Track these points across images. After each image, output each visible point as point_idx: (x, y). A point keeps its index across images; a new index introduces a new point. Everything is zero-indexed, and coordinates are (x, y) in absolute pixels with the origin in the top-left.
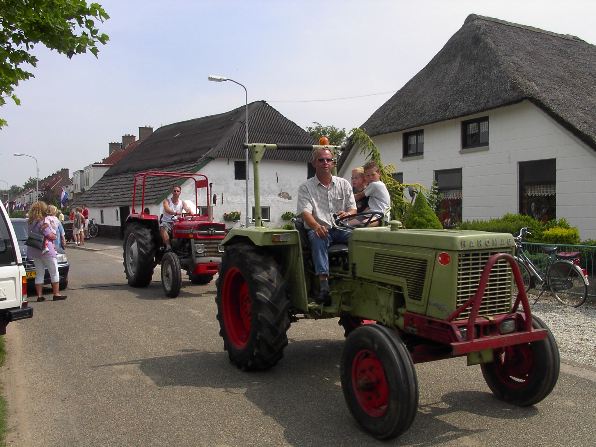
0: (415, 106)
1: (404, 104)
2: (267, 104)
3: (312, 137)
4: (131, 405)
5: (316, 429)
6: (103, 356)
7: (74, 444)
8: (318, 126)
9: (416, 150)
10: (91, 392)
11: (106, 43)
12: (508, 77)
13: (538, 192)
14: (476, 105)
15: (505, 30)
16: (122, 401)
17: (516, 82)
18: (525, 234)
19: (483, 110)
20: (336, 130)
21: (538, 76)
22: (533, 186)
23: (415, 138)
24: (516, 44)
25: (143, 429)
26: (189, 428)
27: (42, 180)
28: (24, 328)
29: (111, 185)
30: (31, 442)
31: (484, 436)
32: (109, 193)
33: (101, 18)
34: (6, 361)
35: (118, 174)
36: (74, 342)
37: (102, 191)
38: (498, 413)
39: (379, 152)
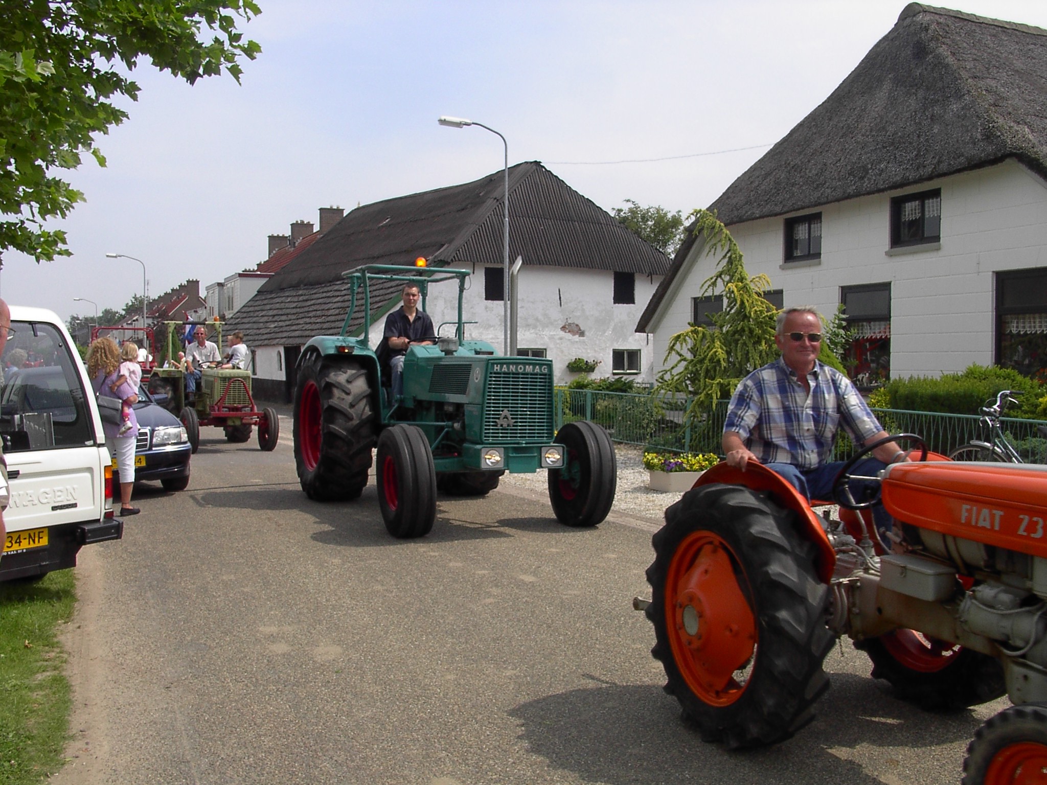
0: (807, 171)
1: (786, 167)
2: (543, 167)
3: (622, 225)
4: (285, 699)
5: (616, 754)
6: (243, 609)
7: (181, 766)
8: (633, 206)
9: (807, 250)
10: (217, 673)
11: (255, 58)
12: (978, 116)
13: (1030, 327)
14: (918, 169)
15: (974, 31)
16: (270, 691)
17: (993, 127)
18: (1006, 403)
19: (930, 178)
20: (666, 214)
21: (1035, 115)
22: (1021, 316)
23: (807, 228)
24: (994, 56)
25: (304, 743)
26: (385, 744)
27: (154, 300)
28: (110, 557)
29: (270, 309)
30: (108, 761)
31: (927, 777)
32: (267, 322)
33: (246, 13)
34: (76, 613)
35: (282, 290)
36: (193, 584)
37: (254, 319)
38: (954, 733)
39: (741, 253)
